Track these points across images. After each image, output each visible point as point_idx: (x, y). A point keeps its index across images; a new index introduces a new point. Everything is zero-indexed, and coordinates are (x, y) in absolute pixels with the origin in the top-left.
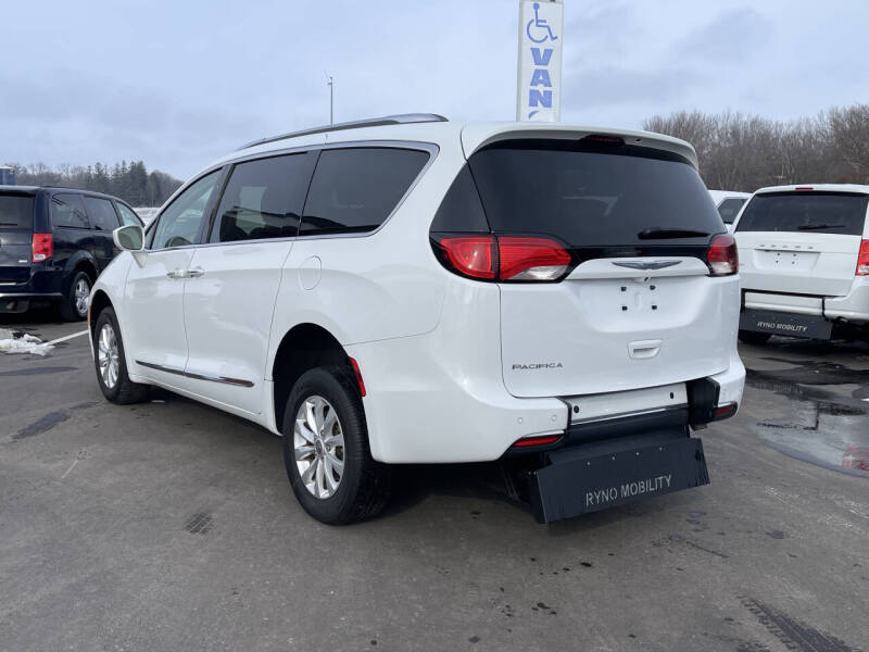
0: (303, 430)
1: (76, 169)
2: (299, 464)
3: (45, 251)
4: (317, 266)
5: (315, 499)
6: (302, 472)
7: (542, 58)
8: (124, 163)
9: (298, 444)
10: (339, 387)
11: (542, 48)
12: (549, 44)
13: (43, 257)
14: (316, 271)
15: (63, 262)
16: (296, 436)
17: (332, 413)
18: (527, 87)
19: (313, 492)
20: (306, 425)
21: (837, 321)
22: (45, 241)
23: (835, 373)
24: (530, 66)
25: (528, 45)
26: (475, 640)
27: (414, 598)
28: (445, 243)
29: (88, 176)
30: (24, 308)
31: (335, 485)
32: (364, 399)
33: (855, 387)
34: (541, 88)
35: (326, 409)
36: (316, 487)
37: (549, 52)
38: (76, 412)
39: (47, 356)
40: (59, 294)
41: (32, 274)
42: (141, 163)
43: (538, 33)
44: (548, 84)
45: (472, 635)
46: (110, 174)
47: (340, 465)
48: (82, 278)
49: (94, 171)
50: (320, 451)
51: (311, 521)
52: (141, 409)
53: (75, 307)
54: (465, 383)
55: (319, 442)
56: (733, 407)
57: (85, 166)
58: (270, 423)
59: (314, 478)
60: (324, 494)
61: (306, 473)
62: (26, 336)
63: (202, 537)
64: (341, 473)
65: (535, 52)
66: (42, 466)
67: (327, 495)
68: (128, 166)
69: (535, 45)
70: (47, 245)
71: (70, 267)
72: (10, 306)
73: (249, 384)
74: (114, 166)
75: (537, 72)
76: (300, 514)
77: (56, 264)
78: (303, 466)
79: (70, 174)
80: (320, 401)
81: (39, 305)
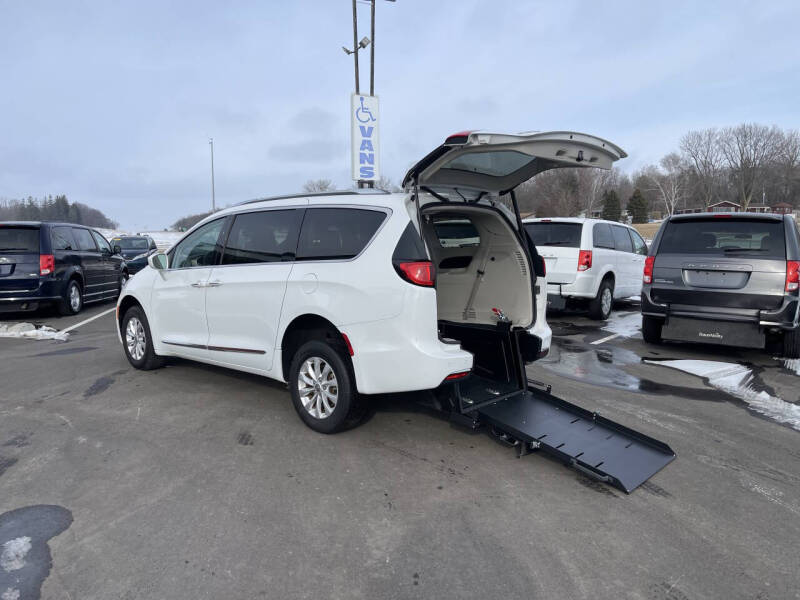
0: (306, 379)
1: (12, 201)
2: (303, 399)
3: (49, 267)
4: (313, 278)
5: (316, 419)
6: (305, 404)
7: (367, 132)
8: (50, 197)
9: (301, 387)
10: (333, 352)
11: (366, 126)
12: (370, 124)
13: (48, 271)
14: (313, 282)
15: (61, 274)
16: (299, 382)
17: (328, 367)
18: (357, 152)
19: (314, 415)
20: (308, 375)
21: (568, 298)
22: (49, 260)
23: (569, 328)
24: (359, 138)
25: (358, 124)
26: (440, 488)
27: (396, 469)
28: (402, 266)
29: (22, 208)
30: (34, 307)
31: (331, 410)
32: (352, 357)
33: (583, 336)
34: (367, 152)
35: (322, 366)
36: (317, 413)
37: (371, 129)
38: (118, 376)
39: (67, 341)
40: (59, 297)
41: (41, 284)
42: (64, 196)
43: (364, 116)
44: (371, 149)
45: (438, 485)
46: (40, 205)
47: (335, 398)
48: (75, 285)
49: (27, 203)
50: (318, 390)
51: (314, 433)
52: (161, 372)
53: (70, 306)
54: (417, 345)
55: (317, 385)
56: (546, 351)
57: (20, 200)
58: (279, 376)
59: (315, 406)
60: (322, 416)
61: (308, 405)
62: (44, 327)
63: (252, 447)
64: (335, 402)
65: (362, 128)
66: (118, 413)
67: (325, 416)
68: (54, 199)
69: (363, 124)
70: (50, 263)
71: (65, 279)
72: (24, 307)
73: (263, 352)
74: (42, 198)
75: (364, 142)
76: (304, 429)
77: (57, 275)
78: (305, 401)
79: (8, 205)
80: (318, 360)
81: (44, 305)
